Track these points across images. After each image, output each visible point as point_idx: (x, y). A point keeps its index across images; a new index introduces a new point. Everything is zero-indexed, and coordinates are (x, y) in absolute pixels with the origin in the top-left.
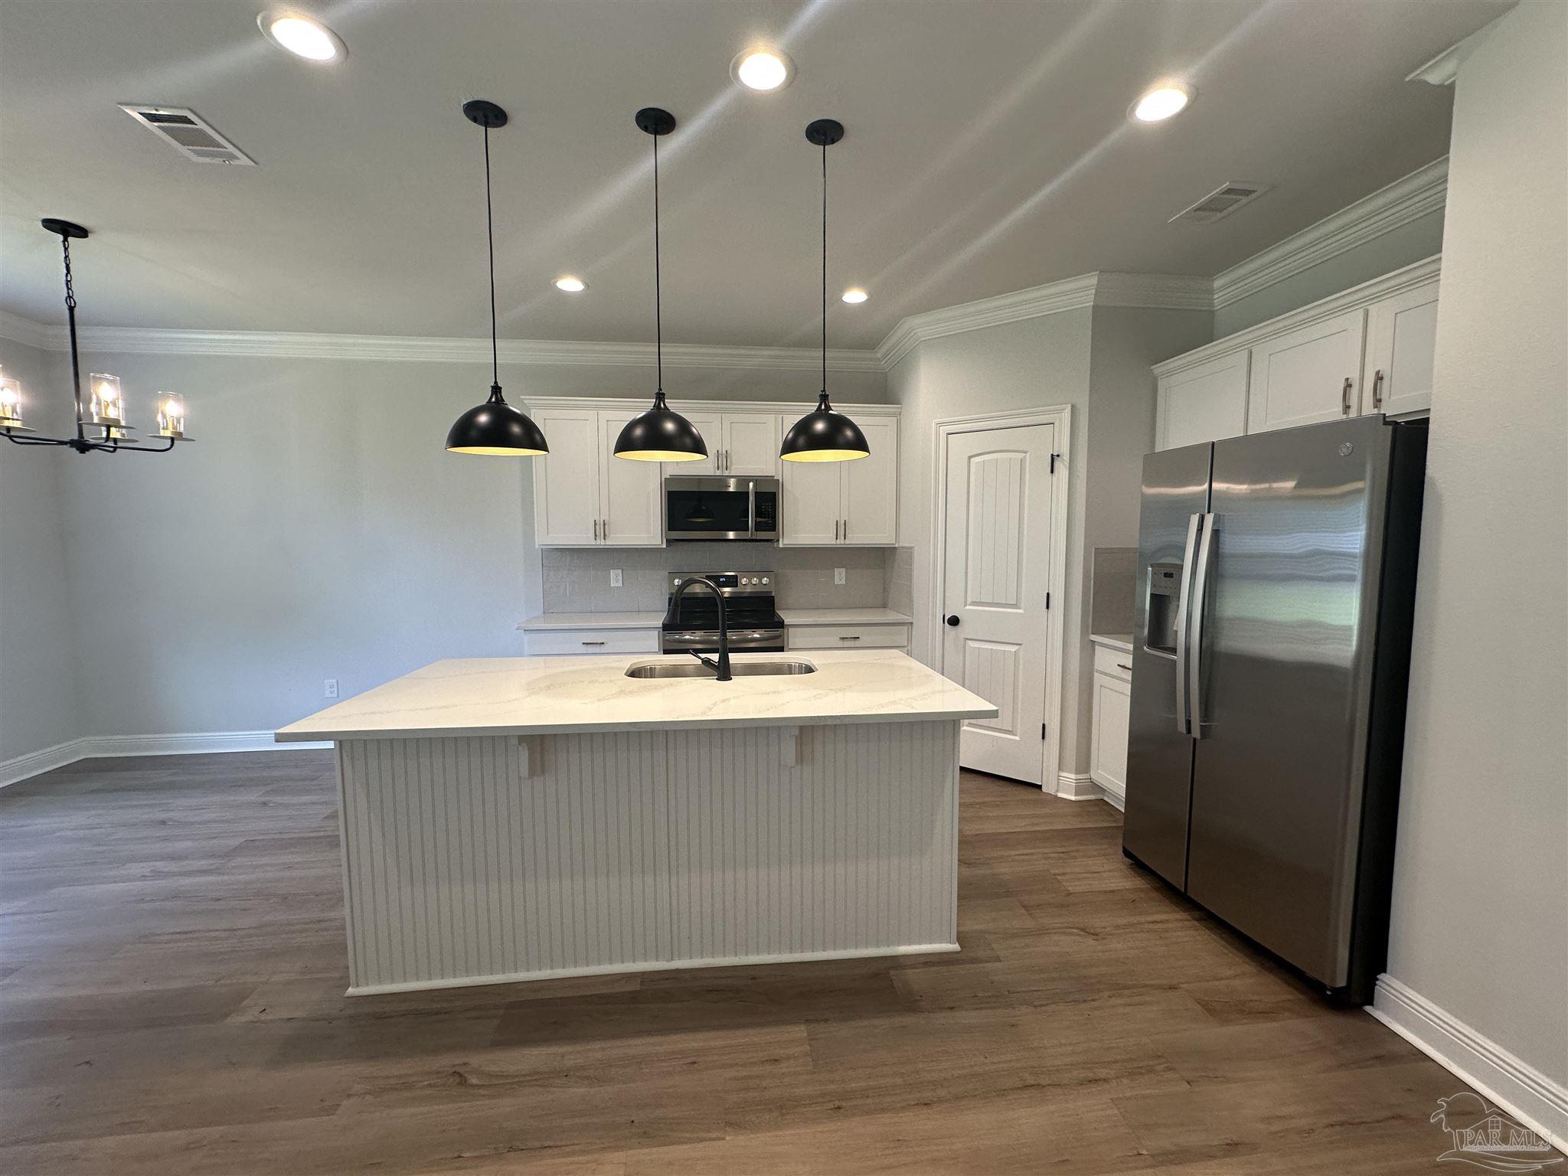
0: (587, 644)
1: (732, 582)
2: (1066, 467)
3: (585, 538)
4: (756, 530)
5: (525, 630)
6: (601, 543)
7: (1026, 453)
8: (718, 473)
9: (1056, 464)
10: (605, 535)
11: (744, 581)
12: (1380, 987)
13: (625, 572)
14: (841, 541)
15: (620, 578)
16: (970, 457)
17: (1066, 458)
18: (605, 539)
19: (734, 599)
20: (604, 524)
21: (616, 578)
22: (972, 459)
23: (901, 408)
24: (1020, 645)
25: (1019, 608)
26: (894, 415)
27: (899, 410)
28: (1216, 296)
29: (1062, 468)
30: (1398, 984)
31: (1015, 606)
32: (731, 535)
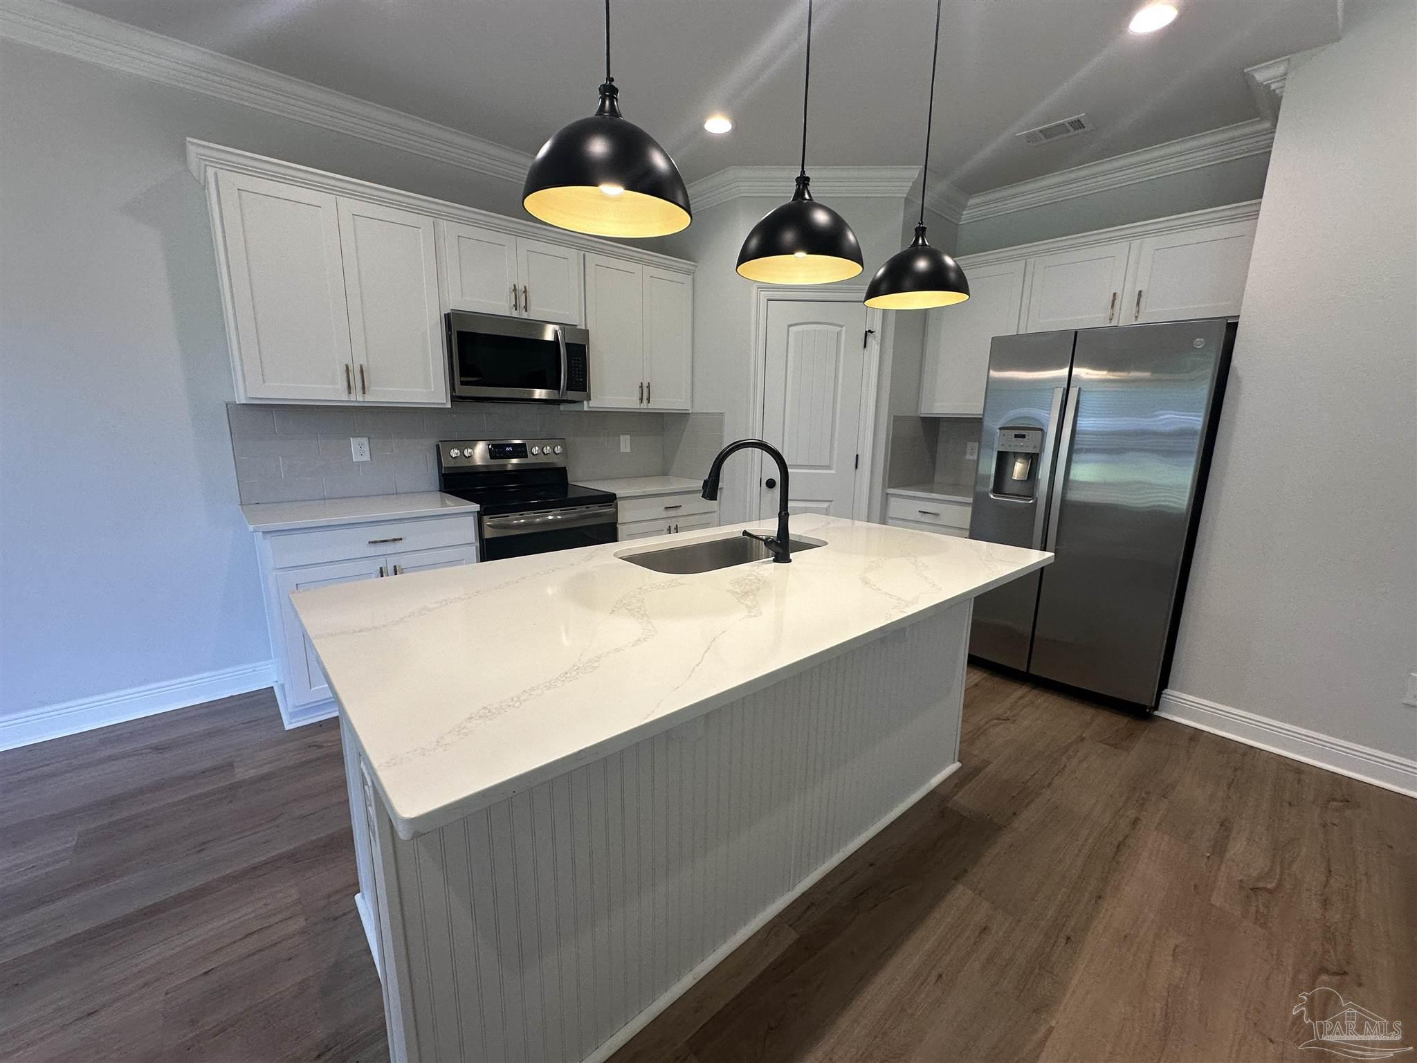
0: (375, 542)
1: (520, 451)
2: (877, 344)
3: (331, 391)
4: (567, 390)
5: (263, 532)
6: (357, 398)
7: (842, 326)
8: (515, 314)
9: (870, 339)
10: (364, 388)
11: (536, 450)
12: (1165, 698)
13: (371, 440)
14: (644, 405)
15: (366, 448)
16: (790, 326)
17: (878, 334)
18: (364, 393)
19: (519, 473)
20: (362, 371)
21: (359, 449)
22: (791, 328)
23: (696, 266)
24: (831, 501)
25: (831, 469)
26: (688, 272)
27: (694, 268)
28: (965, 212)
29: (874, 343)
30: (1177, 693)
31: (828, 467)
32: (539, 393)
